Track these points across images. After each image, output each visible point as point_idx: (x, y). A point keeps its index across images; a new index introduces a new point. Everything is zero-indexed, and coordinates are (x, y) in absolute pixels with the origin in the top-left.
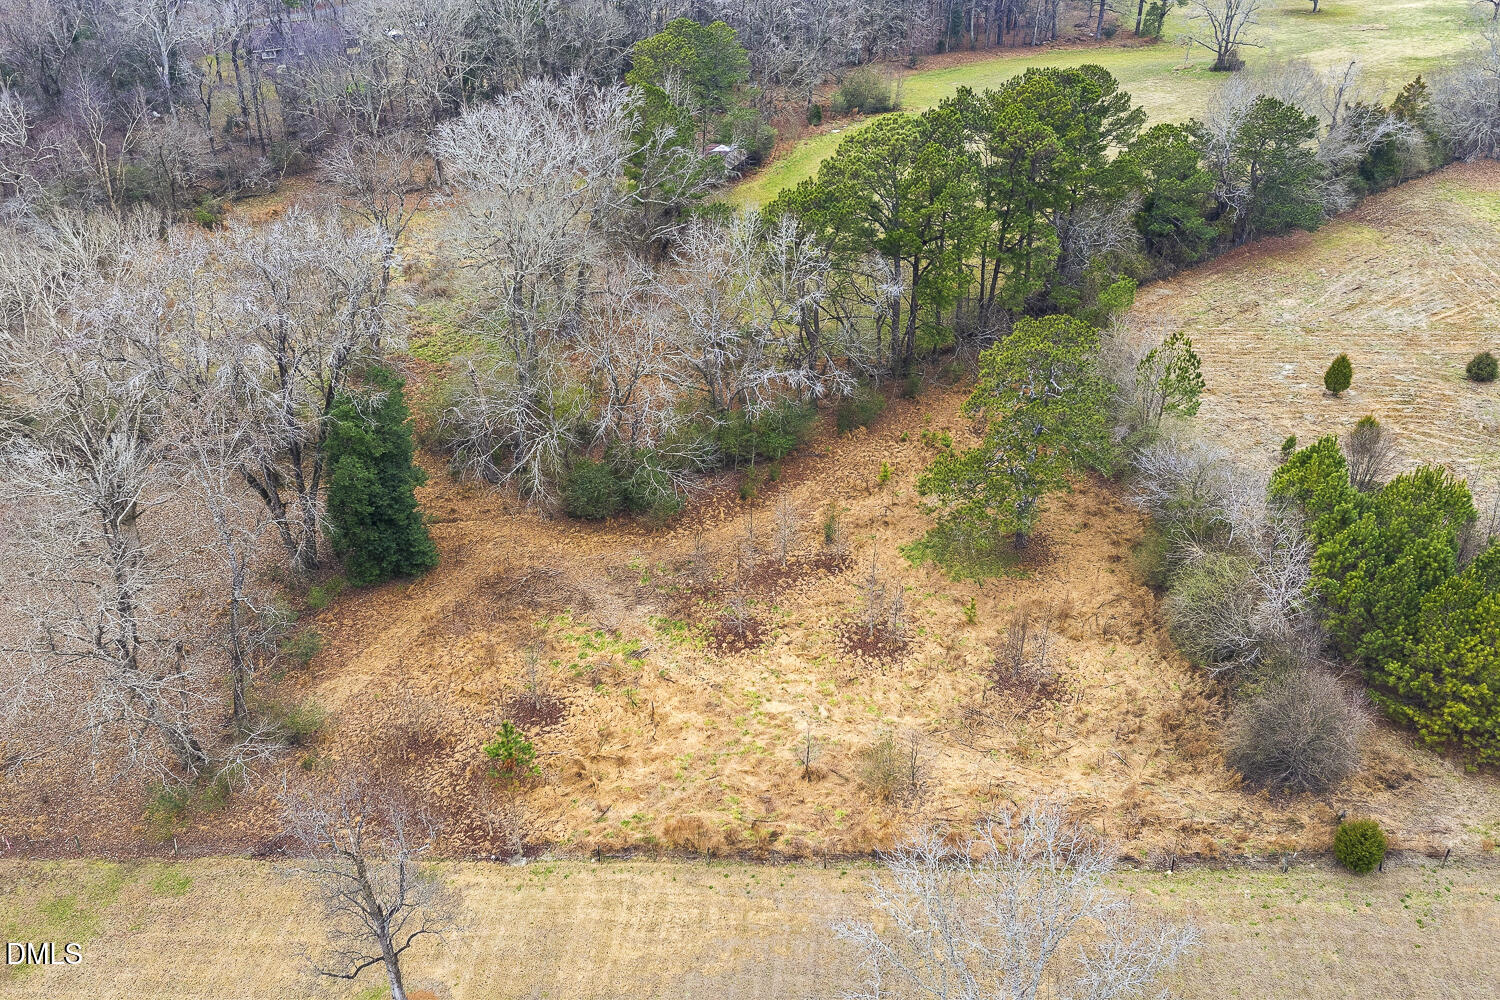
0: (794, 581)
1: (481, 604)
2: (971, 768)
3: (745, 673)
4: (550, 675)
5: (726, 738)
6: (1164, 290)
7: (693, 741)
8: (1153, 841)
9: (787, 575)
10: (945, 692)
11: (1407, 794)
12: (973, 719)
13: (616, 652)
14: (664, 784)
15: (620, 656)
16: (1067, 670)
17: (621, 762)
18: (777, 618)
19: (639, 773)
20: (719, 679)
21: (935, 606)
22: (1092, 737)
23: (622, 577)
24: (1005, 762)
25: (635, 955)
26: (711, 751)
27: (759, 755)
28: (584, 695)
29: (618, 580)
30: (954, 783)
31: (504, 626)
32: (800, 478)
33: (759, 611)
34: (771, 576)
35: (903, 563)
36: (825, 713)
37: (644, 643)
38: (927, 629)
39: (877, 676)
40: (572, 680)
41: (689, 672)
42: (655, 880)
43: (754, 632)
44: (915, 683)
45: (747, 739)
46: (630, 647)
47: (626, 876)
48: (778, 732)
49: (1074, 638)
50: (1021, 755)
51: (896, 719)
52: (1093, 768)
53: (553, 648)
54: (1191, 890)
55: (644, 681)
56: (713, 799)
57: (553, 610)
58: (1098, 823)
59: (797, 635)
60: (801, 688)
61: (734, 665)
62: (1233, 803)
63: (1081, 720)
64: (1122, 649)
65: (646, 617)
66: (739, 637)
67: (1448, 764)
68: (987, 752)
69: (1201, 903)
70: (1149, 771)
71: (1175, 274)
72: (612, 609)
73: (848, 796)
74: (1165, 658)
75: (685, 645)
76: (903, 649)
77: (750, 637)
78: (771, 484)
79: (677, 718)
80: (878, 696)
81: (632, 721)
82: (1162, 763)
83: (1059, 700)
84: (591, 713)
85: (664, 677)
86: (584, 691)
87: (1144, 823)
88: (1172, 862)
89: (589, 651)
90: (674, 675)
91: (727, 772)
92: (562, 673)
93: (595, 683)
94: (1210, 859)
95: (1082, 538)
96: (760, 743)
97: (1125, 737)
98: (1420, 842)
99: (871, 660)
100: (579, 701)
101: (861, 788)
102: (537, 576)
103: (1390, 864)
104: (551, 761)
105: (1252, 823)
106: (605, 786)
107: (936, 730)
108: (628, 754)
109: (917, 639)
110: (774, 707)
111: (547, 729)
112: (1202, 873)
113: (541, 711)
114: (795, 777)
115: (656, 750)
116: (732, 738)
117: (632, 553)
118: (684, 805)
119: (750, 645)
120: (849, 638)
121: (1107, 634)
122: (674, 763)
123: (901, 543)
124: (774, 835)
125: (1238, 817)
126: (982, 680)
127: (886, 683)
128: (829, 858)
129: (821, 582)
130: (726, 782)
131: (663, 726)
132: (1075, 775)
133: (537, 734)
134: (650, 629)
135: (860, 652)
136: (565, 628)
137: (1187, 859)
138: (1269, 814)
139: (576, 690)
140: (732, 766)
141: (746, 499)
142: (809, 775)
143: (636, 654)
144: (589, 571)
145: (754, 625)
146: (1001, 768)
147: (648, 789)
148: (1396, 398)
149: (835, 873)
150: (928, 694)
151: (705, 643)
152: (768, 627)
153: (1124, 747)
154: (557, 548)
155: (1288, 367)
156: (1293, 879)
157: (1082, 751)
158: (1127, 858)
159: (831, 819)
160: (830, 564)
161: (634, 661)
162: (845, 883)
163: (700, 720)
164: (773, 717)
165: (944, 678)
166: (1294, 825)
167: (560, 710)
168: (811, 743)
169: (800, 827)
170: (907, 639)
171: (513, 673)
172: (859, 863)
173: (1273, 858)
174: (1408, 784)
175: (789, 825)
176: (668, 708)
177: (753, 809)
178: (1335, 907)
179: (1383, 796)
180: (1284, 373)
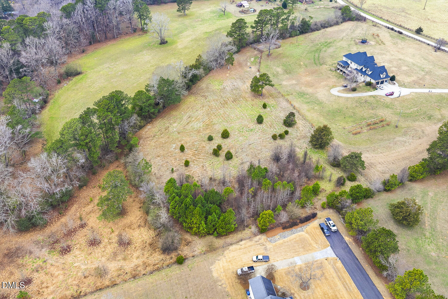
0: (75, 233)
1: (6, 260)
2: (116, 265)
3: (69, 258)
4: (26, 273)
5: (67, 275)
6: (149, 127)
7: (61, 277)
8: (148, 269)
9: (74, 232)
10: (110, 250)
11: (190, 246)
12: (115, 254)
13: (40, 262)
14: (57, 289)
15: (41, 263)
16: (132, 237)
17: (47, 287)
18: (73, 243)
19: (51, 288)
20: (64, 262)
21: (106, 230)
22: (137, 251)
23: (37, 243)
24: (122, 261)
26: (65, 279)
27: (75, 276)
28: (36, 275)
29: (37, 244)
30: (113, 269)
31: (13, 264)
32: (73, 204)
33: (69, 243)
34: (70, 233)
35: (98, 221)
36: (86, 262)
37: (46, 258)
38: (105, 236)
39: (96, 251)
40: (32, 272)
41: (57, 262)
43: (69, 248)
44: (103, 249)
45: (72, 273)
46: (43, 260)
48: (78, 270)
49: (133, 230)
50: (124, 259)
51: (100, 259)
52: (138, 257)
53: (26, 266)
54: (156, 276)
55: (48, 267)
56: (67, 289)
57: (23, 257)
58: (139, 269)
59: (78, 246)
60: (81, 258)
61: (66, 257)
62: (162, 257)
63: (135, 248)
64: (142, 229)
65: (45, 251)
66: (66, 250)
67: (197, 237)
68: (119, 260)
69: (156, 278)
70: (148, 255)
71: (151, 121)
72: (37, 252)
73: (93, 279)
74: (150, 229)
75: (55, 256)
76: (100, 242)
77: (68, 250)
78: (66, 209)
79: (57, 273)
80: (97, 255)
81: (47, 277)
82: (150, 252)
83: (131, 245)
84: (38, 278)
85: (52, 265)
86: (35, 274)
87: (147, 266)
88: (151, 273)
89: (34, 264)
90: (54, 264)
91: (69, 282)
92: (29, 271)
93: (37, 271)
94: (158, 270)
95: (134, 204)
96: (75, 273)
97: (143, 249)
98: (191, 255)
99: (94, 247)
100: (35, 277)
101: (96, 276)
102: (18, 249)
103: (186, 261)
104: (32, 292)
105: (165, 260)
106: (45, 293)
107: (109, 259)
108: (48, 285)
109: (103, 239)
110: (76, 265)
111: (29, 285)
112: (156, 272)
113: (28, 282)
114: (83, 278)
115: (54, 282)
116: (69, 274)
117: (38, 236)
118: (62, 292)
119: (69, 252)
120: (89, 243)
121: (139, 226)
122: (58, 284)
123: (97, 216)
124: (81, 292)
125: (163, 259)
126: (116, 245)
127: (98, 251)
128: (92, 293)
129: (81, 231)
130: (69, 284)
131: (54, 276)
132: (134, 260)
133: (27, 287)
134: (47, 254)
135: (91, 246)
136: (27, 260)
137: (154, 271)
138: (168, 257)
139: (33, 274)
140: (70, 280)
141: (61, 214)
142: (85, 277)
143: (45, 261)
144: (29, 244)
145: (68, 247)
146: (122, 263)
147: (54, 291)
148: (195, 149)
149: (93, 295)
150: (106, 251)
151: (59, 254)
152: (72, 246)
153: (143, 251)
154: (20, 240)
155: (174, 145)
156: (171, 269)
157: (135, 255)
158: (144, 274)
159: (91, 285)
160: (82, 226)
161: (45, 263)
162: (95, 297)
163: (62, 272)
164: (76, 267)
165: (109, 247)
166: (171, 258)
167: (31, 280)
168: (86, 269)
169: (85, 289)
170: (101, 240)
171: (18, 275)
172: (97, 292)
173: (168, 266)
174: (190, 244)
175: (83, 289)
176: (54, 272)
177: (76, 288)
178: (178, 272)
179: (186, 247)
180: (173, 147)
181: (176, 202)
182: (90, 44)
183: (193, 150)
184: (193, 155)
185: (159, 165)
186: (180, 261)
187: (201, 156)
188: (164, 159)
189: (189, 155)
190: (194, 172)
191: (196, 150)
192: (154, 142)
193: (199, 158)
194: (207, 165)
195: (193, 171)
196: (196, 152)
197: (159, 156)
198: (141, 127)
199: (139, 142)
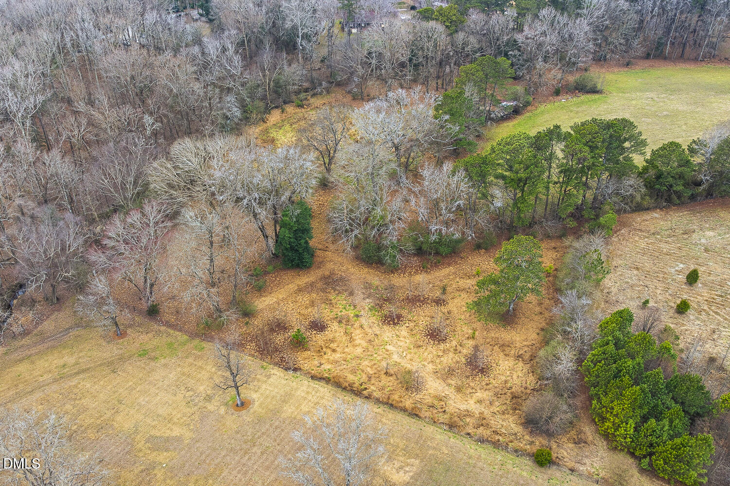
0: (423, 305)
1: (320, 285)
2: (440, 388)
3: (388, 333)
4: (326, 313)
5: (369, 353)
6: (656, 214)
7: (359, 350)
8: (482, 431)
9: (422, 302)
10: (449, 360)
11: (580, 448)
12: (450, 372)
13: (351, 313)
14: (342, 362)
15: (352, 315)
16: (495, 365)
17: (334, 351)
18: (409, 316)
19: (337, 356)
20: (378, 333)
21: (465, 329)
22: (487, 391)
23: (368, 286)
24: (452, 390)
25: (307, 410)
26: (362, 356)
27: (376, 362)
28: (335, 326)
29: (366, 288)
30: (431, 391)
31: (322, 294)
32: (449, 265)
33: (404, 313)
34: (416, 301)
35: (464, 309)
36: (405, 355)
37: (362, 313)
38: (457, 336)
39: (430, 348)
40: (334, 319)
41: (370, 327)
42: (324, 391)
43: (399, 320)
44: (441, 354)
45: (375, 355)
46: (357, 313)
47: (317, 386)
48: (386, 356)
49: (506, 355)
50: (459, 389)
51: (426, 364)
52: (480, 402)
53: (333, 306)
54: (484, 452)
55: (355, 326)
56: (354, 372)
57: (340, 293)
58: (468, 420)
59: (412, 324)
60: (401, 344)
61: (386, 329)
62: (518, 429)
63: (487, 384)
64: (521, 364)
65: (368, 303)
66: (393, 320)
67: (605, 443)
68: (449, 385)
69: (482, 456)
70: (498, 409)
71: (668, 207)
72: (359, 297)
73: (395, 384)
74: (533, 372)
75: (374, 318)
76: (444, 340)
77: (396, 321)
78: (436, 265)
79: (358, 342)
80: (426, 354)
81: (344, 338)
82: (504, 407)
83: (484, 375)
84: (335, 330)
85: (361, 327)
86: (336, 324)
87: (482, 425)
88: (482, 440)
89: (344, 310)
90: (365, 327)
91: (363, 364)
92: (332, 315)
93: (340, 322)
94: (496, 445)
95: (536, 318)
96: (379, 358)
97: (497, 395)
98: (571, 464)
99: (431, 341)
100: (332, 327)
101: (401, 382)
102: (342, 279)
103: (555, 467)
104: (314, 344)
105: (519, 438)
106: (326, 357)
107: (437, 372)
108: (337, 349)
109: (452, 339)
110: (389, 347)
111: (318, 333)
112: (490, 447)
113: (318, 326)
114: (383, 372)
115: (346, 350)
116: (371, 354)
117: (376, 279)
118: (344, 370)
119: (394, 324)
120: (428, 331)
121: (519, 357)
122: (349, 356)
123: (469, 301)
124: (366, 389)
125: (516, 434)
126: (463, 360)
127: (431, 350)
128: (378, 401)
129: (432, 308)
130: (361, 367)
131: (352, 343)
132: (472, 402)
133: (315, 334)
134: (367, 308)
135: (429, 337)
136: (340, 301)
137: (488, 441)
138: (527, 437)
139: (333, 323)
140: (366, 363)
141: (424, 269)
142: (386, 373)
143: (357, 316)
144: (358, 281)
145: (399, 317)
146: (450, 392)
147: (337, 362)
148: (719, 293)
149: (376, 406)
150: (442, 359)
151: (381, 319)
152: (404, 319)
153: (495, 398)
154: (352, 270)
155: (682, 266)
156: (517, 460)
157: (479, 395)
158: (469, 434)
159: (386, 390)
160: (439, 302)
161: (355, 318)
162: (377, 410)
163: (364, 344)
164: (387, 351)
165: (451, 355)
166: (532, 443)
167: (326, 328)
168: (396, 364)
169: (375, 389)
170: (448, 337)
171: (314, 313)
172: (386, 406)
173: (516, 451)
174: (583, 444)
175: (373, 388)
176: (358, 337)
177: (364, 378)
178: (524, 474)
179: (571, 445)
180: (677, 268)
181: (604, 353)
182: (647, 56)
183: (714, 292)
184: (707, 301)
185: (627, 283)
186: (543, 460)
187: (723, 311)
188: (643, 277)
189: (698, 297)
190: (686, 330)
191: (722, 296)
192: (647, 244)
193: (716, 313)
194: (724, 333)
195: (685, 327)
196: (719, 299)
197: (637, 269)
198: (639, 208)
199: (620, 230)
